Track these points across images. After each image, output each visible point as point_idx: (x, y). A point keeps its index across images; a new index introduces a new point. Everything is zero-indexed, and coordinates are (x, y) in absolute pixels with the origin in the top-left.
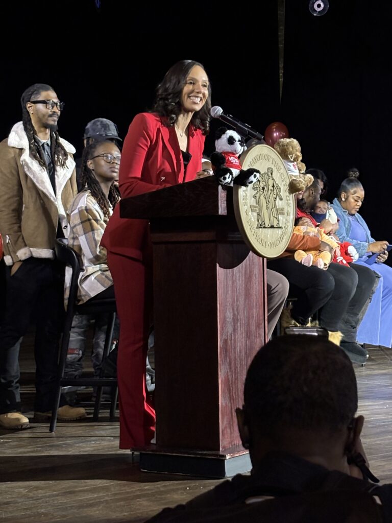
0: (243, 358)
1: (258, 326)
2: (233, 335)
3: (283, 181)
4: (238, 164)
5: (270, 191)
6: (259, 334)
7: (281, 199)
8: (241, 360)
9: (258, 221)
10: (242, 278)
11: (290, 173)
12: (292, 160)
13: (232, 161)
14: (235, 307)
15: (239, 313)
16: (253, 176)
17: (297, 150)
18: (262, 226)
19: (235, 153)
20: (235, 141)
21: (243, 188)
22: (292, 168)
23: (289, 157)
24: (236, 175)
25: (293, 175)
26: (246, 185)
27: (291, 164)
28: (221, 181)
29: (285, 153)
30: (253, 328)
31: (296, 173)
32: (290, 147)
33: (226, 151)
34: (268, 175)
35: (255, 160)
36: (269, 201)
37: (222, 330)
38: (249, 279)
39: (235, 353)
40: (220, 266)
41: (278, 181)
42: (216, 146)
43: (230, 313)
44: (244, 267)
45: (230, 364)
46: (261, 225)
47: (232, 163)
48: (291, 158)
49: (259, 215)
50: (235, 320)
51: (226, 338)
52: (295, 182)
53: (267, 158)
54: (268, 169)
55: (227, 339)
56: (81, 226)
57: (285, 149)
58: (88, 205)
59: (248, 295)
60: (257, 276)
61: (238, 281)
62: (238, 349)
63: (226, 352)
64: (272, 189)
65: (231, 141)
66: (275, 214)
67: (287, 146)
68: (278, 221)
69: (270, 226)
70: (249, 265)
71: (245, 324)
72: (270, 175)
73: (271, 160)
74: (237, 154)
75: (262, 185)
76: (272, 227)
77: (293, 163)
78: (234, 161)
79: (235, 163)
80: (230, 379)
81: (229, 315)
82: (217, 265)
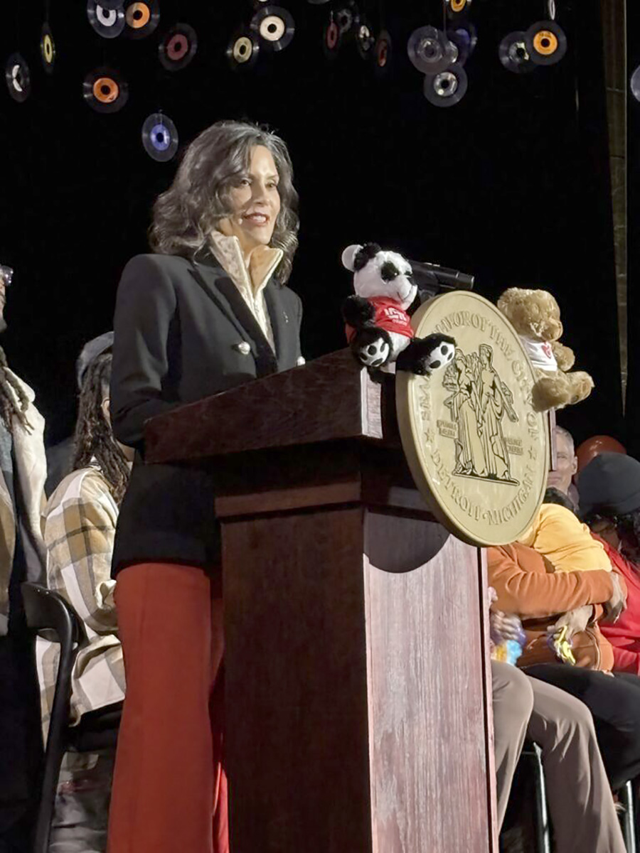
0: (433, 784)
1: (471, 714)
2: (406, 727)
3: (518, 380)
4: (405, 324)
5: (485, 397)
6: (471, 733)
7: (513, 418)
8: (428, 788)
9: (457, 458)
10: (428, 599)
11: (536, 365)
12: (539, 335)
13: (391, 317)
14: (412, 662)
15: (419, 676)
16: (438, 350)
17: (549, 314)
18: (467, 470)
19: (397, 299)
20: (398, 273)
21: (419, 379)
22: (540, 353)
23: (533, 328)
24: (402, 349)
25: (542, 370)
26: (424, 372)
27: (538, 345)
28: (365, 358)
29: (522, 318)
30: (456, 718)
31: (551, 365)
32: (534, 305)
33: (376, 295)
34: (481, 361)
35: (448, 321)
36: (483, 419)
37: (380, 709)
38: (444, 604)
39: (413, 768)
40: (371, 562)
41: (507, 378)
42: (356, 285)
43: (399, 675)
44: (432, 572)
45: (400, 791)
46: (464, 469)
47: (391, 321)
48: (537, 330)
49: (460, 445)
50: (412, 693)
51: (390, 730)
52: (545, 384)
53: (478, 323)
54: (480, 348)
55: (393, 733)
56: (66, 542)
57: (522, 311)
58: (84, 495)
59: (442, 640)
60: (465, 599)
61: (416, 604)
62: (420, 761)
63: (390, 760)
64: (491, 392)
65: (388, 272)
66: (499, 448)
67: (526, 302)
68: (508, 466)
69: (486, 474)
70: (445, 570)
71: (435, 706)
72: (486, 361)
73: (488, 329)
74: (403, 301)
75: (465, 379)
76: (492, 477)
77: (542, 344)
78: (397, 317)
79: (397, 321)
80: (401, 828)
81: (397, 679)
82: (365, 558)
